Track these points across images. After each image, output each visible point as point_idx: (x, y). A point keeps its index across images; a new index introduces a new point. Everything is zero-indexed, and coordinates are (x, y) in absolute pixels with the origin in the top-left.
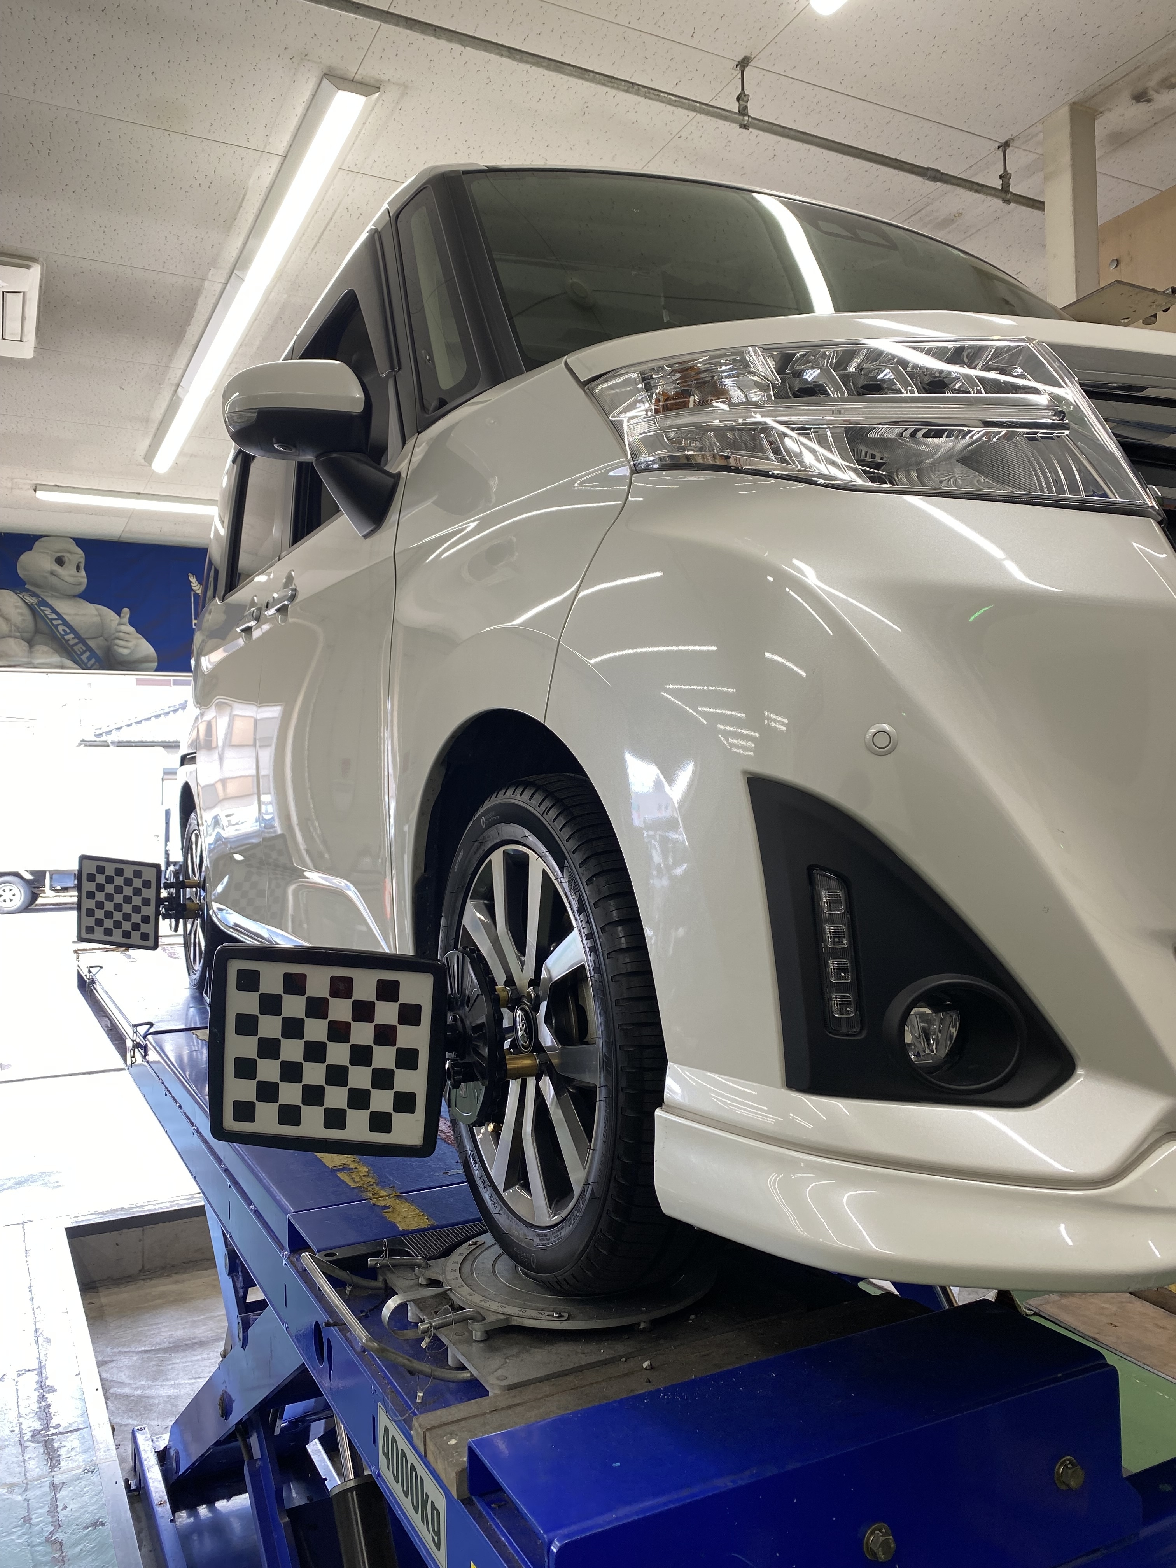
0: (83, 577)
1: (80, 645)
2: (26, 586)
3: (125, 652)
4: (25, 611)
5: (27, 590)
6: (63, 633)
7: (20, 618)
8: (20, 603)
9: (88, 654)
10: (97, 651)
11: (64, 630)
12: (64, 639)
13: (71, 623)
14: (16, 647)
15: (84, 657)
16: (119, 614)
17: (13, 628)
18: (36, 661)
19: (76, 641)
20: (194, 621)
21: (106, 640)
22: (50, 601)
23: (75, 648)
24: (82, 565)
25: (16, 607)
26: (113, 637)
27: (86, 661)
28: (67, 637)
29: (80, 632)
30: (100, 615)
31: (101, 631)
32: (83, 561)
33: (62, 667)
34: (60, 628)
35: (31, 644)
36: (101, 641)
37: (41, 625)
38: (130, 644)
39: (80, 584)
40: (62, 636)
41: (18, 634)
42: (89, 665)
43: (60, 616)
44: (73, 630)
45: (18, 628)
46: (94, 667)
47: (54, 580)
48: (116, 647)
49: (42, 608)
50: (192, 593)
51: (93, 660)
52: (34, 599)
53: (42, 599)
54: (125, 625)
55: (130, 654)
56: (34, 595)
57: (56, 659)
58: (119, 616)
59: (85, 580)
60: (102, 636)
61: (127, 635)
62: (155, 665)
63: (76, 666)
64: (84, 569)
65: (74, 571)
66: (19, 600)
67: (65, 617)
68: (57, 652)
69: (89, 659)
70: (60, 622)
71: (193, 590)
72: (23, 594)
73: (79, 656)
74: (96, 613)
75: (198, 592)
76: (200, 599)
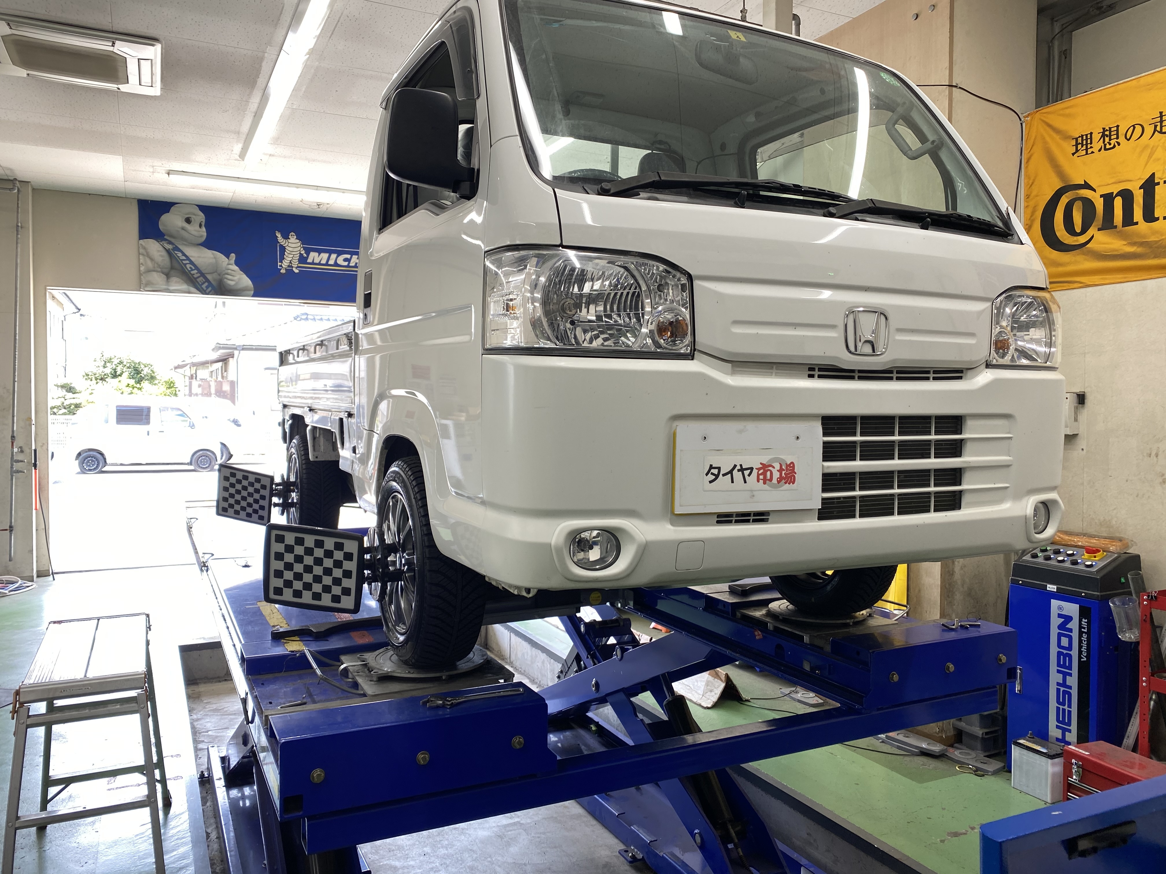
0: (204, 232)
1: (201, 278)
2: (165, 237)
3: (232, 283)
4: (164, 253)
5: (166, 240)
6: (190, 269)
7: (161, 258)
8: (161, 249)
9: (206, 284)
10: (213, 283)
11: (190, 268)
12: (191, 273)
13: (195, 263)
14: (158, 278)
15: (204, 286)
16: (228, 257)
17: (156, 265)
18: (172, 288)
19: (199, 275)
20: (279, 264)
21: (219, 275)
22: (181, 247)
23: (198, 280)
24: (203, 224)
25: (158, 251)
26: (224, 273)
27: (205, 289)
28: (192, 272)
29: (201, 269)
30: (215, 258)
31: (216, 269)
32: (204, 221)
33: (189, 293)
34: (188, 266)
35: (168, 276)
36: (215, 276)
37: (176, 265)
38: (235, 278)
39: (202, 236)
40: (190, 271)
41: (159, 270)
42: (207, 291)
43: (188, 258)
44: (197, 268)
45: (159, 266)
46: (211, 293)
47: (183, 233)
48: (225, 280)
49: (176, 252)
50: (278, 244)
51: (210, 289)
52: (170, 245)
53: (176, 246)
54: (232, 265)
55: (235, 285)
56: (170, 243)
57: (185, 287)
58: (228, 258)
59: (205, 234)
60: (216, 272)
61: (233, 272)
62: (252, 292)
63: (198, 292)
64: (205, 226)
65: (198, 228)
66: (161, 246)
67: (191, 258)
68: (186, 282)
69: (207, 287)
70: (188, 262)
71: (279, 242)
72: (164, 242)
73: (201, 285)
74: (212, 256)
75: (282, 244)
76: (283, 249)
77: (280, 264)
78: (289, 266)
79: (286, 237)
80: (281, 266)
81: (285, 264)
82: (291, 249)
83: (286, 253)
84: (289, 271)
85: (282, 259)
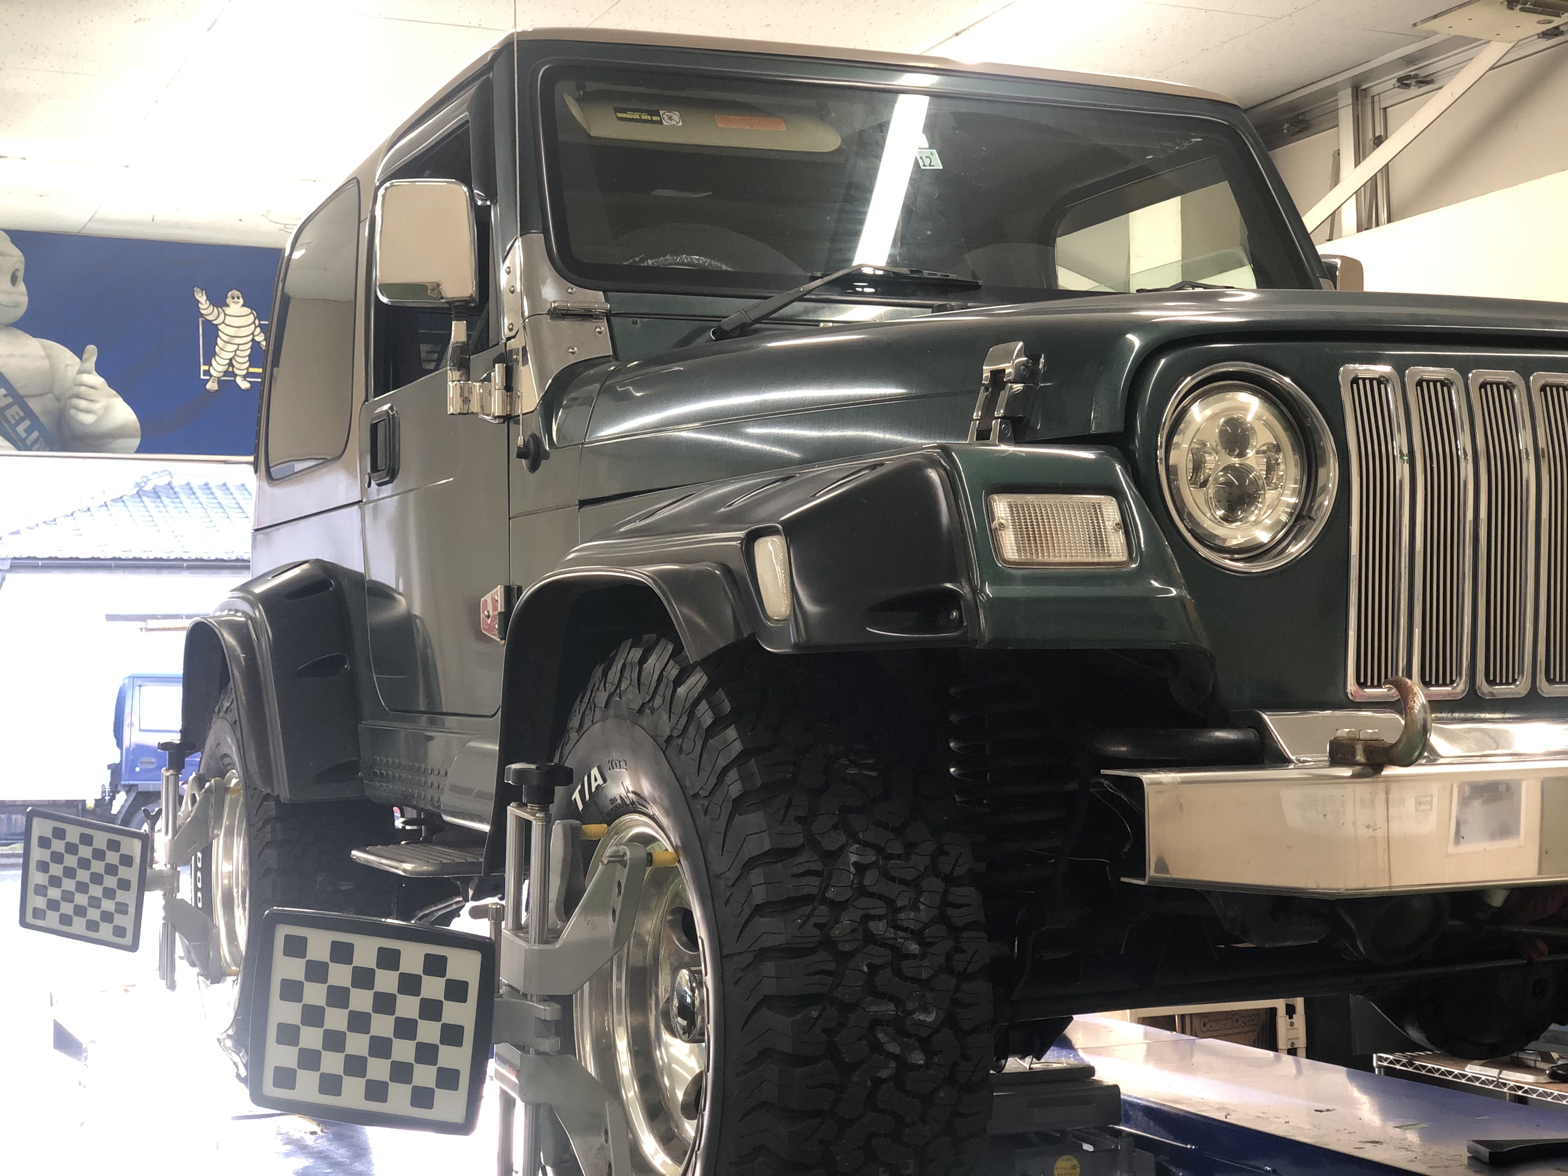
1: (16, 408)
3: (88, 419)
9: (27, 423)
10: (43, 420)
15: (21, 429)
16: (79, 353)
19: (10, 400)
20: (203, 368)
21: (58, 399)
23: (8, 413)
24: (21, 275)
26: (69, 393)
27: (24, 435)
29: (16, 386)
30: (49, 357)
31: (50, 384)
32: (21, 267)
36: (48, 402)
38: (97, 406)
42: (30, 442)
46: (37, 446)
48: (73, 411)
50: (201, 320)
51: (35, 434)
54: (89, 373)
55: (96, 423)
58: (81, 358)
59: (25, 299)
60: (50, 392)
61: (93, 390)
62: (137, 442)
63: (7, 444)
64: (23, 280)
65: (7, 285)
69: (29, 431)
71: (202, 315)
73: (15, 429)
74: (42, 353)
75: (209, 318)
76: (212, 330)
77: (206, 368)
78: (226, 373)
79: (219, 302)
80: (207, 373)
81: (218, 367)
82: (231, 331)
83: (219, 340)
84: (227, 383)
85: (211, 354)
